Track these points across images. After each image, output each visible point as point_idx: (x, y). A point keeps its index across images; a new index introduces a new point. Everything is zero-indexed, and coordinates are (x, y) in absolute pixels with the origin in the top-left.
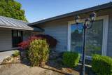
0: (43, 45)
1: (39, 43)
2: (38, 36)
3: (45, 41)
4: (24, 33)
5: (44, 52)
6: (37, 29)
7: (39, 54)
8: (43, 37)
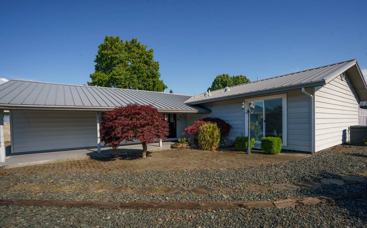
0: (214, 129)
1: (210, 127)
2: (206, 120)
3: (215, 125)
4: (178, 117)
5: (215, 136)
6: (202, 110)
7: (210, 137)
8: (213, 120)
